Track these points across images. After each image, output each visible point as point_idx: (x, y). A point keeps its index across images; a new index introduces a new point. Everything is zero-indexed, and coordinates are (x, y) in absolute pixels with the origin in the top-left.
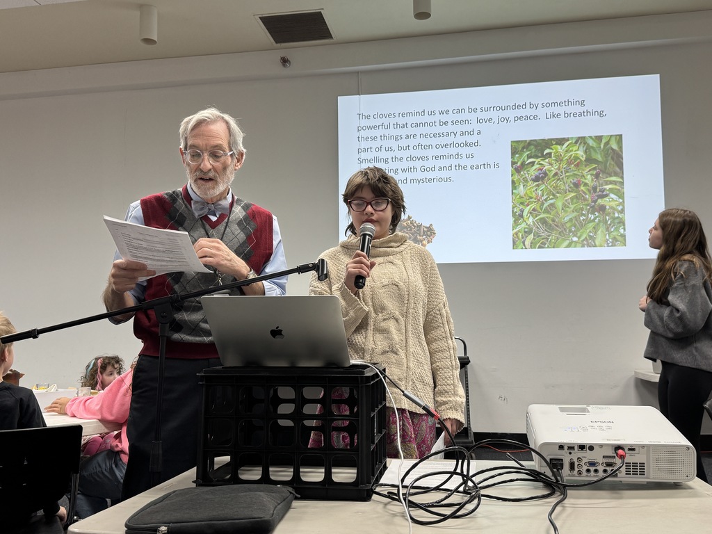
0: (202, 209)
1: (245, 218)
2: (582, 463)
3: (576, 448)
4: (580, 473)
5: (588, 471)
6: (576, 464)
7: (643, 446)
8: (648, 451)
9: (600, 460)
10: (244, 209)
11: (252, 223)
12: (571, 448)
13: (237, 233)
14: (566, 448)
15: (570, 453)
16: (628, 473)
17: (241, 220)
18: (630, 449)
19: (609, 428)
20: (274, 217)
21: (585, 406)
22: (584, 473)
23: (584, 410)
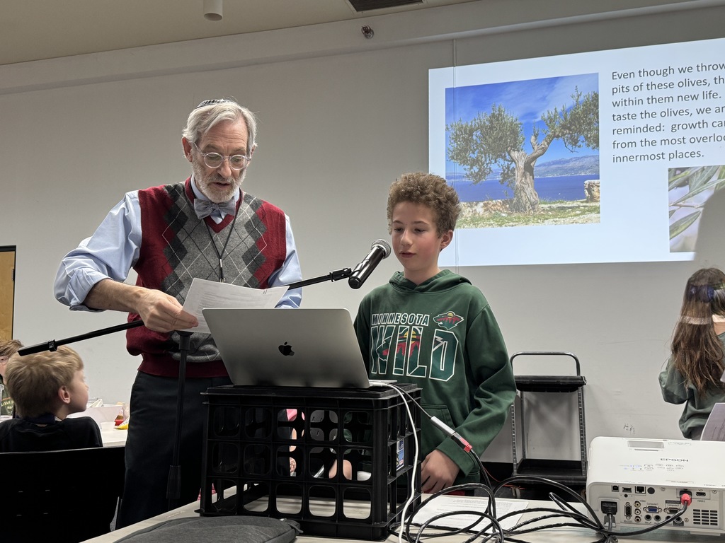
0: (205, 209)
1: (254, 218)
2: (641, 508)
3: (633, 490)
4: (638, 519)
5: (648, 517)
6: (633, 508)
7: (715, 491)
8: (721, 497)
9: (663, 506)
10: (252, 208)
11: (262, 224)
12: (627, 490)
13: (244, 237)
14: (621, 489)
15: (626, 496)
16: (696, 522)
17: (249, 221)
18: (699, 494)
19: (680, 467)
20: (287, 217)
21: (661, 441)
22: (643, 520)
23: (660, 445)
